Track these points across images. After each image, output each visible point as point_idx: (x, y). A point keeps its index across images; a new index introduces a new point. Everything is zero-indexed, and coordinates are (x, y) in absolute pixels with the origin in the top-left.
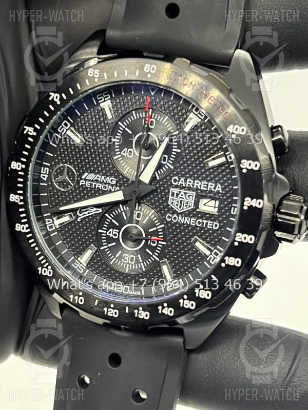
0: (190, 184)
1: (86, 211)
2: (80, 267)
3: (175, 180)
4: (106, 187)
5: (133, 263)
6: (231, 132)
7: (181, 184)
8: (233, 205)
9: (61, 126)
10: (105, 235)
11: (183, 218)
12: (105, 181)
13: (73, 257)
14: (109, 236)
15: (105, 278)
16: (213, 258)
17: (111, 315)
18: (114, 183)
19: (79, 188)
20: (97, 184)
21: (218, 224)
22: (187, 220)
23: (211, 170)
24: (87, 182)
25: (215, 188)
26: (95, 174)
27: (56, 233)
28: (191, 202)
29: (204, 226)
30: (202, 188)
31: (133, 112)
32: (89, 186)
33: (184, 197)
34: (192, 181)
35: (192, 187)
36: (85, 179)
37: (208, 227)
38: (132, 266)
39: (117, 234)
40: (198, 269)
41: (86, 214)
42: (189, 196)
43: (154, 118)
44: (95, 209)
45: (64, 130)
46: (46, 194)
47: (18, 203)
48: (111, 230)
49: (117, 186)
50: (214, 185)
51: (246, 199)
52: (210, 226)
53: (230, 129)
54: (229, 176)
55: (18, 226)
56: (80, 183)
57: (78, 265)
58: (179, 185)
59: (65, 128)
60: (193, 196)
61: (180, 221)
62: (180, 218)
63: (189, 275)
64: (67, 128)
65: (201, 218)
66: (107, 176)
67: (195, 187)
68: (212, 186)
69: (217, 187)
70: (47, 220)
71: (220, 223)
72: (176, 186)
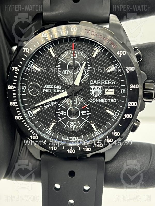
0: (99, 82)
1: (48, 104)
2: (49, 132)
3: (91, 82)
4: (57, 91)
5: (76, 125)
6: (119, 54)
7: (95, 83)
8: (122, 89)
9: (29, 64)
10: (59, 114)
11: (98, 99)
12: (56, 88)
13: (45, 128)
14: (62, 114)
15: (63, 135)
16: (115, 116)
17: (72, 152)
18: (61, 88)
19: (43, 93)
20: (52, 90)
21: (115, 100)
22: (100, 100)
23: (109, 74)
24: (47, 90)
25: (112, 83)
26: (50, 85)
27: (34, 117)
28: (101, 91)
29: (109, 102)
30: (105, 84)
31: (65, 52)
32: (48, 92)
33: (97, 89)
34: (100, 81)
35: (100, 84)
36: (45, 88)
37: (111, 102)
38: (75, 127)
39: (66, 113)
40: (109, 123)
41: (49, 106)
42: (99, 88)
43: (76, 53)
44: (53, 102)
45: (30, 66)
46: (26, 99)
47: (14, 106)
48: (62, 111)
49: (62, 89)
50: (111, 81)
51: (131, 85)
52: (112, 101)
53: (118, 53)
54: (118, 76)
55: (16, 117)
56: (43, 91)
57: (48, 132)
58: (94, 84)
59: (31, 65)
60: (101, 88)
61: (97, 101)
62: (96, 100)
63: (105, 126)
64: (32, 65)
65: (107, 98)
66: (57, 85)
67: (102, 84)
68: (110, 82)
69: (113, 82)
70: (28, 112)
71: (116, 99)
72: (93, 85)
